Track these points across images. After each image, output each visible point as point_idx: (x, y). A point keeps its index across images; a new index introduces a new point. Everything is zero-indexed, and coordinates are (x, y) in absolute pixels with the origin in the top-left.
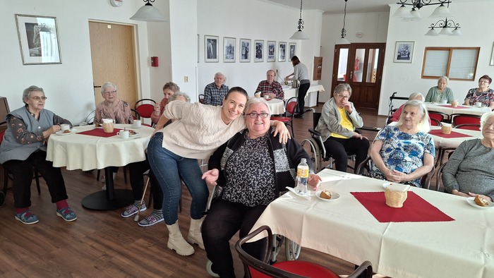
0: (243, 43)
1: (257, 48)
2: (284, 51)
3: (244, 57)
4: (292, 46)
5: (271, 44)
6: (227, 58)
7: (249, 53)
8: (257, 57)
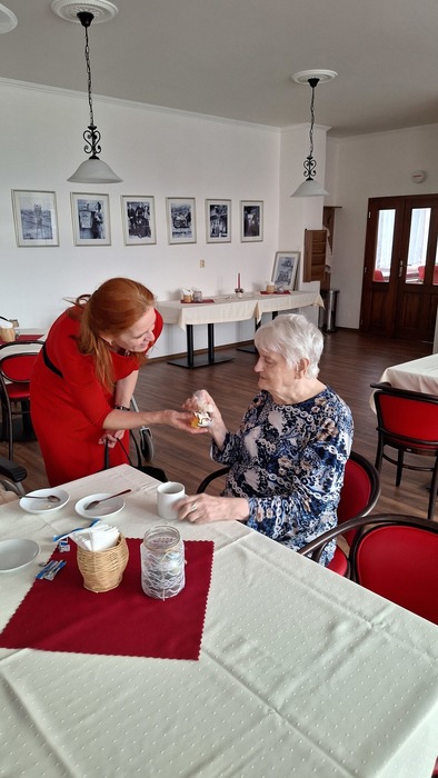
0: (80, 202)
1: (130, 213)
2: (224, 219)
3: (87, 233)
4: (248, 210)
5: (178, 204)
6: (28, 236)
7: (105, 226)
8: (132, 232)
